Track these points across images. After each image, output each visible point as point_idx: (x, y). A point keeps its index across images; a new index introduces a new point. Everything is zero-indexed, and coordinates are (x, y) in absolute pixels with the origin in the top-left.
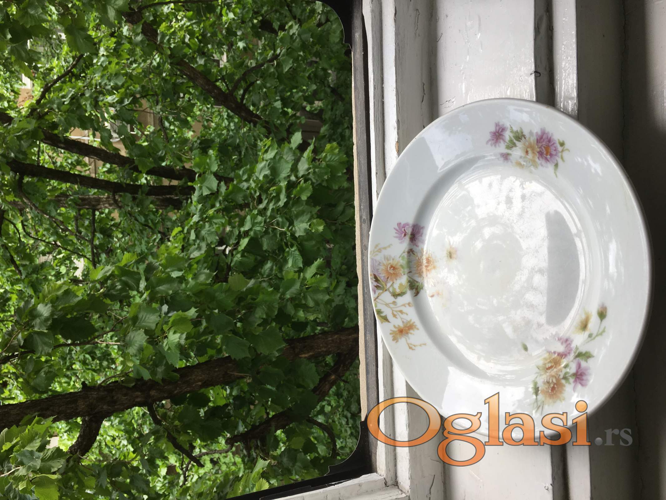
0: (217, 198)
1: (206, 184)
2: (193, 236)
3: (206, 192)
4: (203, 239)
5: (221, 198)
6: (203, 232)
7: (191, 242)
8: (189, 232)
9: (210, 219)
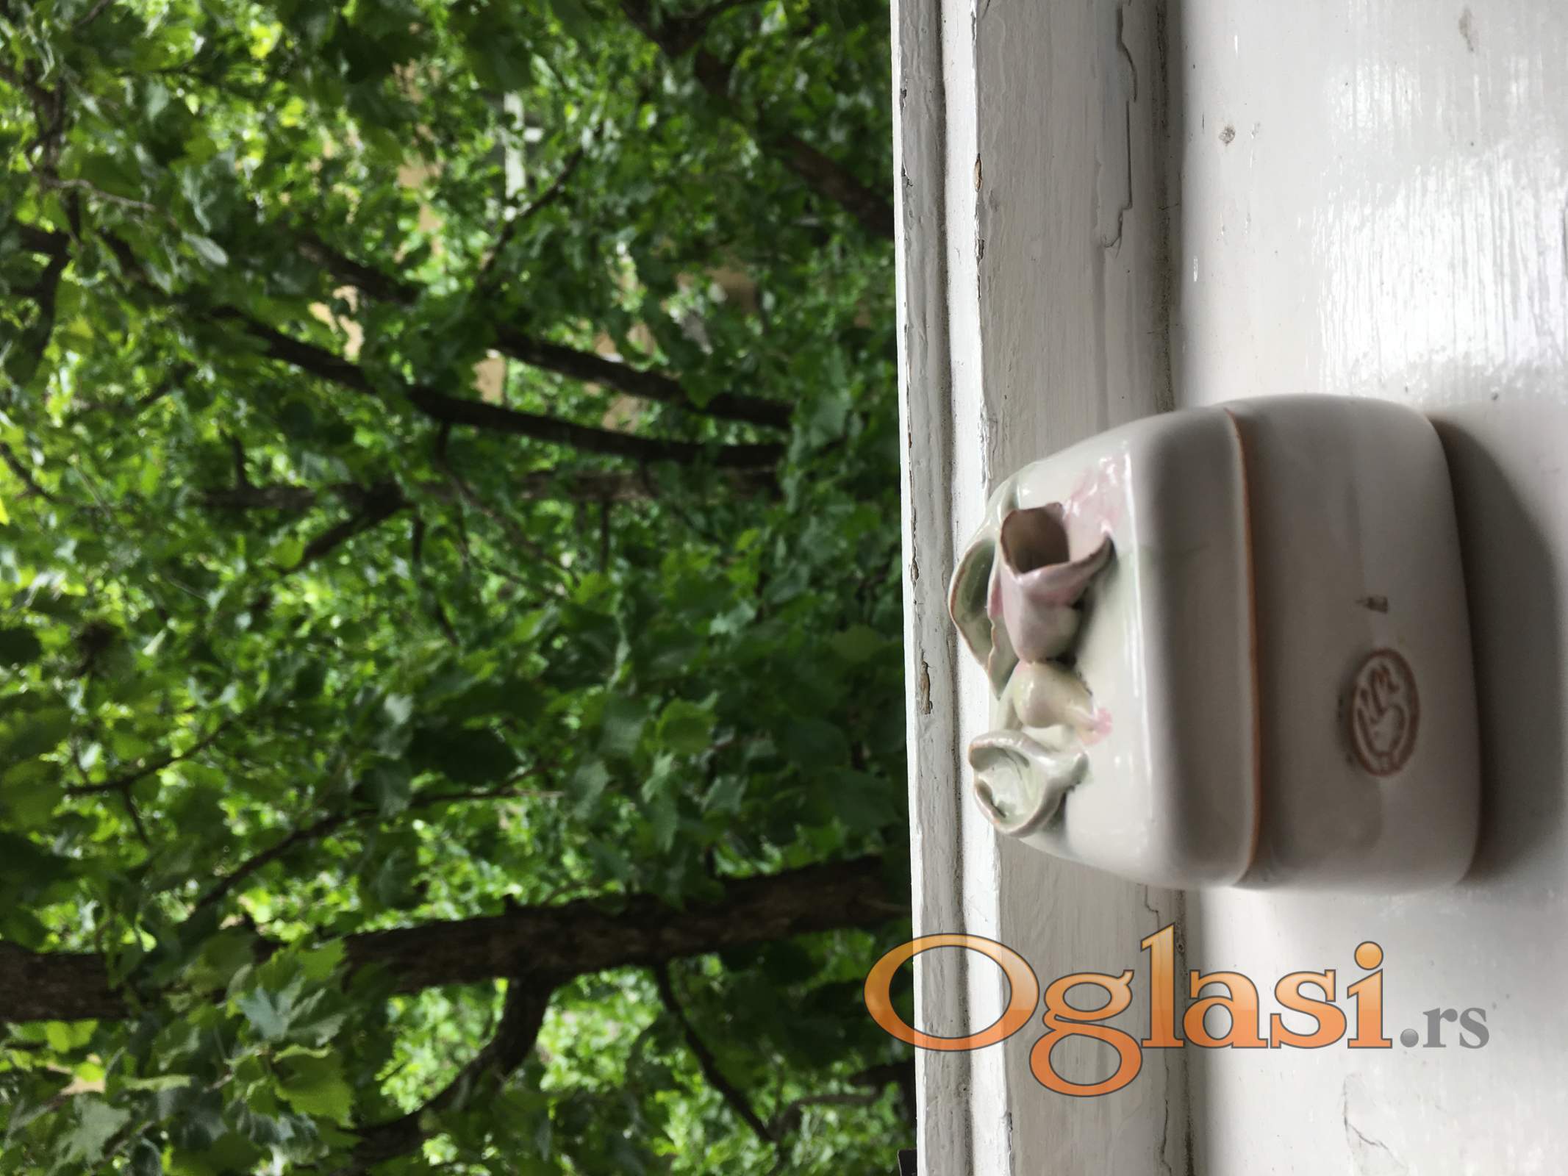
0: (842, 455)
1: (819, 418)
2: (781, 549)
3: (817, 439)
4: (805, 556)
5: (850, 453)
6: (806, 539)
7: (778, 563)
8: (773, 541)
9: (822, 508)
